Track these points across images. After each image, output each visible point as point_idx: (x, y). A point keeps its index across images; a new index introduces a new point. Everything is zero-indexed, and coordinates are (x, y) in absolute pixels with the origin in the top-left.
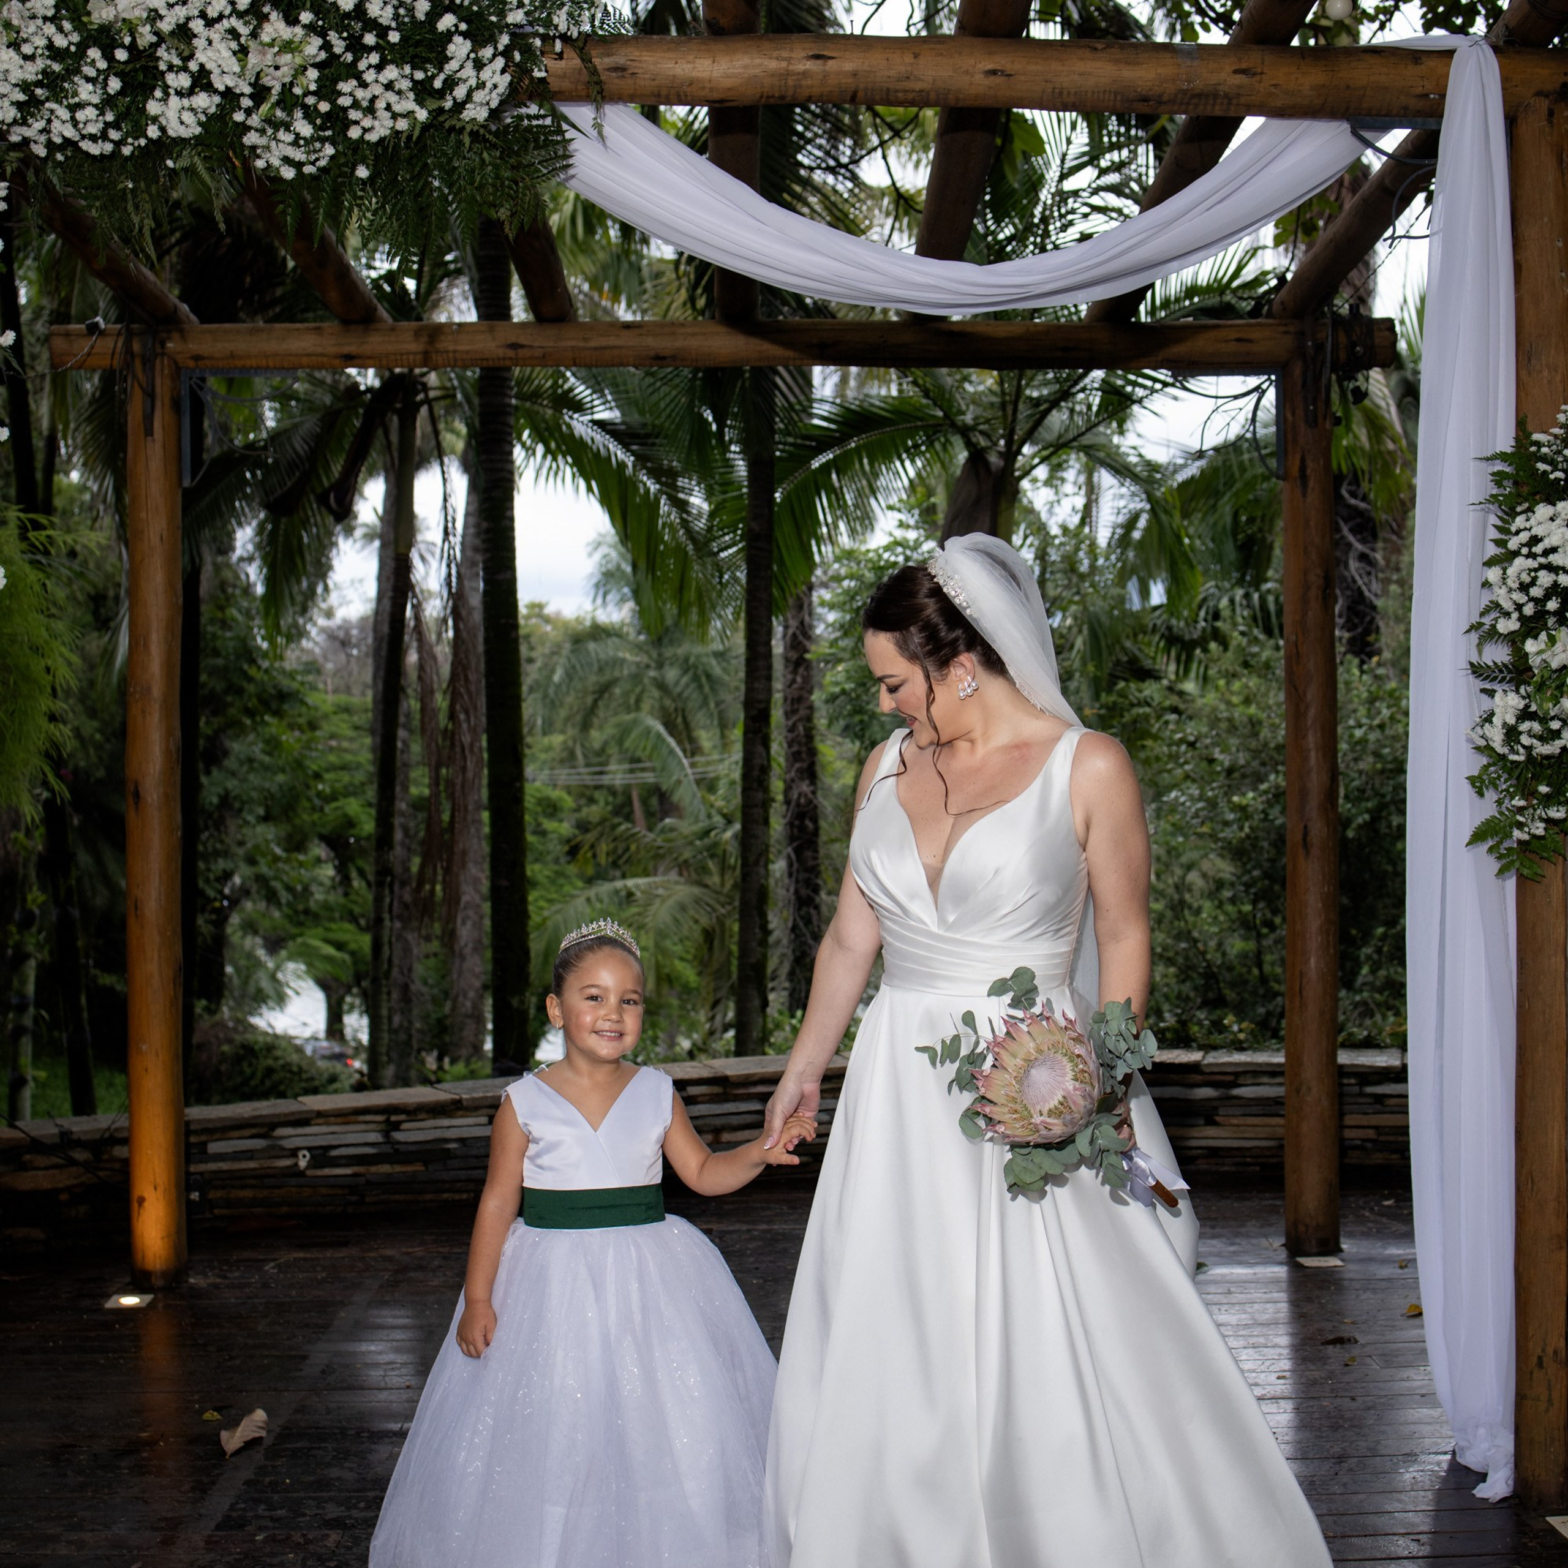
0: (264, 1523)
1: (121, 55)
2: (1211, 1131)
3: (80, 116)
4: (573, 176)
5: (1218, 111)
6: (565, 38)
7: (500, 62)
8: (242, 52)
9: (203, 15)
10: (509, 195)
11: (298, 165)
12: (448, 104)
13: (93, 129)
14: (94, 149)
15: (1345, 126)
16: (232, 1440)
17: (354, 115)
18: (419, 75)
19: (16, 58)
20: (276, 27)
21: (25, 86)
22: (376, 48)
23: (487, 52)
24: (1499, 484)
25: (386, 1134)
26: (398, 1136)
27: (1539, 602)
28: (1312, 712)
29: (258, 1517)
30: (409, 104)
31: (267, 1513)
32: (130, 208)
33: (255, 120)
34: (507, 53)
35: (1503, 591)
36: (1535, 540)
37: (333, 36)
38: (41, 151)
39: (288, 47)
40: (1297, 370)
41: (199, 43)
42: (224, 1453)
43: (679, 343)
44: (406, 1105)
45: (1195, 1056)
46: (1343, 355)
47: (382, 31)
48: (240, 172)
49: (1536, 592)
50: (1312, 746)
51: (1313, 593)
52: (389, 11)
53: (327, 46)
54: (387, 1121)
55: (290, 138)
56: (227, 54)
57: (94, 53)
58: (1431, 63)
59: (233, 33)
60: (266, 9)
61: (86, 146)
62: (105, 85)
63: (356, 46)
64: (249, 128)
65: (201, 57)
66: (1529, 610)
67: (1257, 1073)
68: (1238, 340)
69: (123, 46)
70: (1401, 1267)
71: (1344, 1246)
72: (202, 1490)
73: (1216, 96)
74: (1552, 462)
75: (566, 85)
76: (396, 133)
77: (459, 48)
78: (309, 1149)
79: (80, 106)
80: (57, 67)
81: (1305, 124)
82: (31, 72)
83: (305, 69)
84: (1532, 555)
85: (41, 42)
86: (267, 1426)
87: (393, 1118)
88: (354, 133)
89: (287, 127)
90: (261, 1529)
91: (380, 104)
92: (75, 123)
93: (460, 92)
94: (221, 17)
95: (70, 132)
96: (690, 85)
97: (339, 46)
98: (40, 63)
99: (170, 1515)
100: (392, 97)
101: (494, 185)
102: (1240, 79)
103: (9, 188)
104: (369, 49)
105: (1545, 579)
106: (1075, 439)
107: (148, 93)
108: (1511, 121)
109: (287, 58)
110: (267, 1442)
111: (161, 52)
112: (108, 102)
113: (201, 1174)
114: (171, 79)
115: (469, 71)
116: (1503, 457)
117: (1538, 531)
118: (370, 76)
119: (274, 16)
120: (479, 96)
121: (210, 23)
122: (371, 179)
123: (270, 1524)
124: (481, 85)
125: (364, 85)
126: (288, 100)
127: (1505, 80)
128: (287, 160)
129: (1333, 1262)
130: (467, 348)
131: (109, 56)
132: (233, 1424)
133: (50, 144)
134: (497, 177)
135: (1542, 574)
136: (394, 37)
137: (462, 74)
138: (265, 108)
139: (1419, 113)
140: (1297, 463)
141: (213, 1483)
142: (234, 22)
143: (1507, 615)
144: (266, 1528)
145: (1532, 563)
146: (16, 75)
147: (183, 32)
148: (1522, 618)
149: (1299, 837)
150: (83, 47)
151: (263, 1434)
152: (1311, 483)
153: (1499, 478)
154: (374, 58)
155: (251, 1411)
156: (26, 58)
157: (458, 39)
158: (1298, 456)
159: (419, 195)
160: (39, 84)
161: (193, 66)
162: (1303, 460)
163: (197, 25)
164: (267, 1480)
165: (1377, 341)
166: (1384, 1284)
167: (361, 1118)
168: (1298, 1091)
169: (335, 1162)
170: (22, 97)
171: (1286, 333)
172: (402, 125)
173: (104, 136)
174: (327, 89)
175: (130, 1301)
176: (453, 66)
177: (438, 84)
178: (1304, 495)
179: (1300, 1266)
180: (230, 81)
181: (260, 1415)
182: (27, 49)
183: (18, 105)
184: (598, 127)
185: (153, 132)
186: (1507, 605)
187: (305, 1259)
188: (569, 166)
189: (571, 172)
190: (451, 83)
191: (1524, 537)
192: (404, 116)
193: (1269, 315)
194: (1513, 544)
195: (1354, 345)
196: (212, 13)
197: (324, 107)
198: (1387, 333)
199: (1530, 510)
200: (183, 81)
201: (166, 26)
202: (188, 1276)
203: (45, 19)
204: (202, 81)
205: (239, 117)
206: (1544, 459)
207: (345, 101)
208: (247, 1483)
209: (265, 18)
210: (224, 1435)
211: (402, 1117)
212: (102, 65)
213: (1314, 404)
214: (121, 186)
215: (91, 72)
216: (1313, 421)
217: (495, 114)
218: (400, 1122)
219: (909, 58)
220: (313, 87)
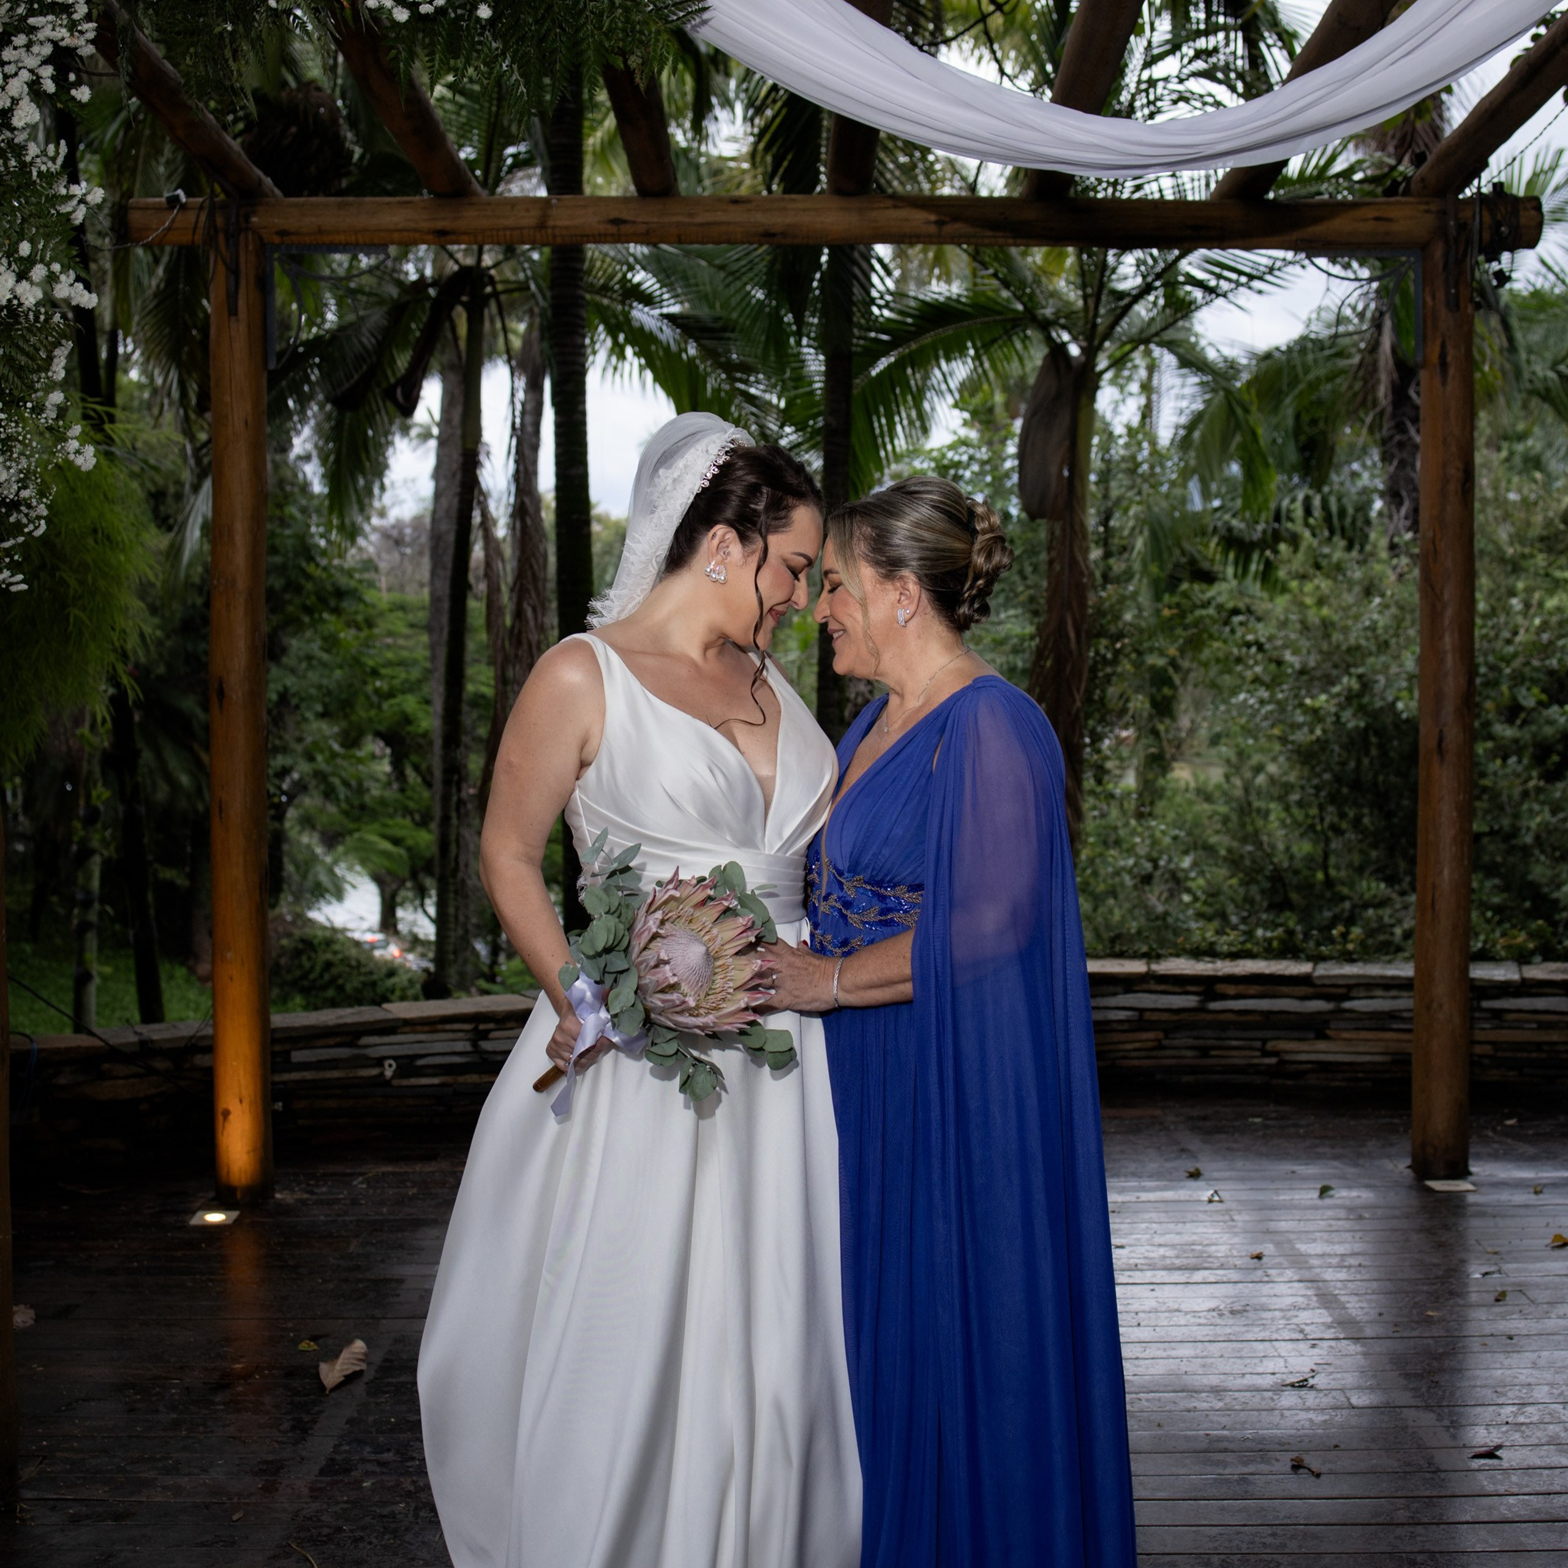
0: (370, 1467)
2: (1322, 1045)
4: (705, 22)
10: (641, 42)
11: (414, 6)
16: (331, 1373)
25: (475, 1044)
26: (486, 1045)
28: (1449, 612)
29: (363, 1461)
31: (373, 1457)
32: (228, 53)
40: (1438, 251)
42: (322, 1387)
43: (790, 219)
44: (493, 1013)
45: (1305, 968)
46: (1486, 236)
48: (348, 12)
50: (1448, 647)
51: (1452, 487)
54: (476, 1029)
67: (1370, 986)
68: (1377, 219)
70: (1536, 1193)
71: (1473, 1169)
72: (302, 1430)
78: (395, 1058)
86: (366, 1358)
87: (482, 1027)
90: (368, 1474)
99: (270, 1457)
101: (624, 30)
103: (97, 30)
106: (1157, 334)
110: (369, 1376)
113: (284, 1083)
122: (492, 21)
123: (377, 1469)
129: (1464, 1185)
130: (566, 223)
132: (333, 1355)
134: (628, 20)
140: (1437, 349)
141: (314, 1422)
144: (374, 1473)
149: (1433, 743)
151: (363, 1366)
152: (1451, 371)
155: (349, 1342)
158: (1438, 342)
159: (542, 40)
162: (1443, 346)
164: (371, 1419)
165: (1523, 221)
166: (1522, 1211)
167: (448, 1027)
168: (1428, 1008)
169: (421, 1072)
171: (1427, 211)
175: (215, 1217)
178: (1444, 383)
179: (1430, 1190)
181: (359, 1346)
187: (393, 1174)
188: (705, 9)
189: (706, 16)
193: (1407, 192)
195: (1499, 225)
198: (1533, 213)
202: (274, 1191)
208: (350, 1421)
210: (324, 1368)
211: (491, 1026)
213: (1457, 287)
214: (218, 30)
216: (1454, 305)
218: (489, 1031)
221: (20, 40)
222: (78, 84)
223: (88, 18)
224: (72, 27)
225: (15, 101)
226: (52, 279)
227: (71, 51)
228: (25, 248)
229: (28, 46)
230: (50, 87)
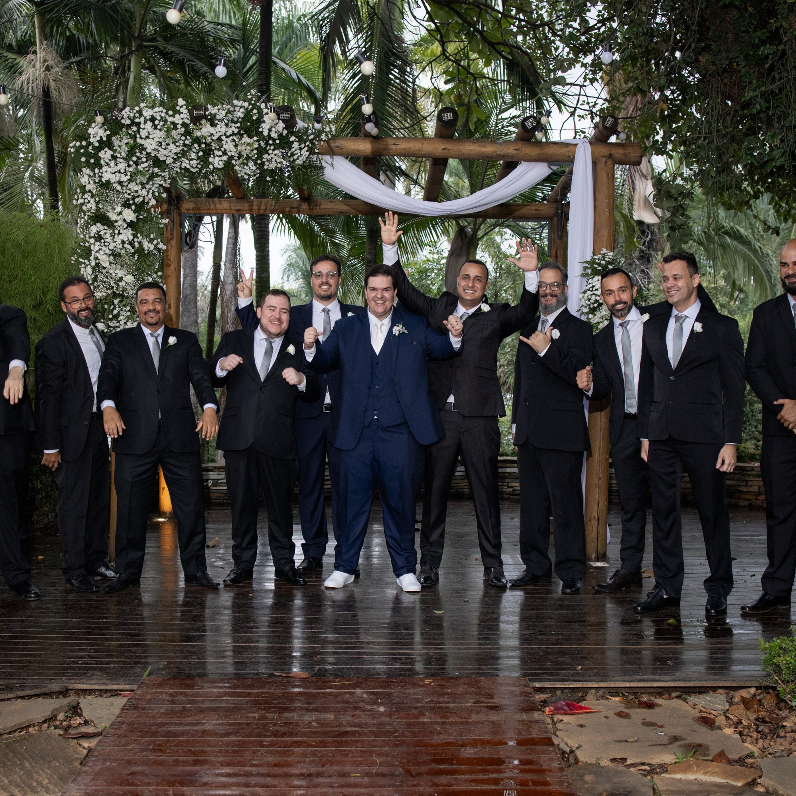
1: (203, 146)
3: (191, 162)
4: (325, 177)
5: (509, 160)
6: (324, 141)
7: (306, 148)
8: (236, 146)
9: (225, 134)
10: (307, 183)
11: (249, 175)
12: (292, 160)
13: (194, 166)
14: (194, 171)
15: (546, 164)
17: (266, 163)
18: (284, 151)
19: (175, 147)
20: (246, 139)
21: (176, 154)
22: (273, 144)
23: (303, 146)
24: (585, 270)
27: (593, 304)
30: (282, 160)
33: (238, 163)
34: (308, 145)
35: (583, 301)
36: (593, 287)
37: (261, 142)
38: (179, 171)
39: (248, 144)
40: (555, 220)
41: (224, 142)
47: (274, 140)
48: (233, 177)
49: (592, 301)
52: (277, 134)
53: (259, 144)
55: (247, 168)
56: (232, 146)
57: (196, 145)
58: (571, 148)
59: (234, 141)
60: (242, 132)
61: (192, 169)
62: (198, 153)
63: (267, 144)
64: (235, 165)
65: (225, 146)
66: (592, 306)
68: (536, 210)
69: (203, 143)
73: (508, 156)
74: (600, 265)
75: (323, 151)
76: (276, 167)
77: (296, 145)
79: (192, 159)
80: (185, 149)
81: (535, 163)
82: (178, 150)
83: (253, 150)
84: (592, 291)
85: (181, 142)
88: (266, 167)
89: (247, 165)
91: (274, 160)
92: (189, 163)
93: (295, 157)
94: (230, 135)
95: (188, 167)
96: (358, 151)
97: (263, 144)
98: (181, 148)
100: (276, 158)
101: (303, 180)
102: (515, 152)
104: (271, 145)
105: (594, 298)
107: (209, 155)
108: (595, 163)
109: (248, 148)
111: (213, 144)
112: (199, 158)
114: (216, 153)
115: (298, 151)
116: (587, 262)
117: (594, 284)
118: (270, 152)
119: (245, 136)
120: (300, 158)
121: (227, 137)
124: (301, 155)
125: (269, 154)
126: (248, 158)
127: (593, 153)
128: (246, 173)
131: (200, 146)
133: (181, 168)
134: (304, 178)
135: (594, 296)
136: (278, 142)
137: (296, 152)
138: (241, 160)
139: (568, 161)
142: (234, 138)
143: (586, 307)
145: (591, 293)
146: (174, 151)
147: (220, 139)
148: (590, 308)
150: (192, 144)
153: (585, 268)
154: (272, 147)
156: (177, 146)
157: (295, 143)
158: (555, 249)
160: (179, 153)
161: (223, 149)
163: (224, 138)
170: (176, 157)
171: (552, 208)
172: (279, 165)
173: (197, 167)
174: (260, 157)
175: (161, 520)
176: (293, 150)
177: (289, 154)
180: (233, 154)
182: (177, 144)
183: (173, 158)
184: (332, 165)
185: (211, 167)
186: (585, 305)
188: (324, 174)
190: (293, 154)
191: (591, 285)
192: (280, 163)
194: (588, 287)
196: (228, 134)
197: (259, 162)
199: (593, 277)
200: (220, 153)
201: (214, 138)
203: (182, 135)
204: (225, 153)
205: (233, 162)
206: (597, 264)
207: (264, 160)
209: (242, 136)
212: (198, 148)
213: (561, 232)
215: (195, 151)
216: (560, 238)
217: (304, 162)
219: (420, 145)
220: (256, 156)
221: (151, 183)
222: (162, 193)
223: (169, 178)
224: (165, 181)
225: (150, 199)
226: (158, 243)
227: (164, 187)
228: (152, 236)
229: (153, 185)
230: (157, 194)
